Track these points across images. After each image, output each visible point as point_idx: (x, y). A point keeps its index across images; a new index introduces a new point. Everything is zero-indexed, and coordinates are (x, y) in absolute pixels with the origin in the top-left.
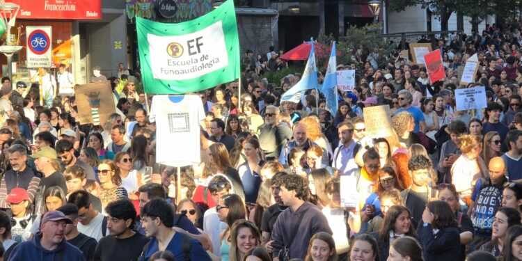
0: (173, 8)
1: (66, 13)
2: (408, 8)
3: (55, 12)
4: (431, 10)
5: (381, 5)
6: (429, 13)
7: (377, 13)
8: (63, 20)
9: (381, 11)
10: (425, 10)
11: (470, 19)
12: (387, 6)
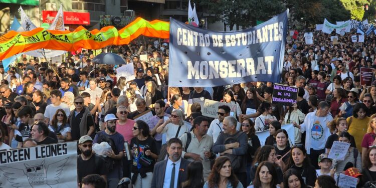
0: (119, 20)
1: (75, 22)
2: (216, 22)
3: (70, 21)
4: (226, 23)
5: (205, 21)
6: (225, 25)
7: (204, 23)
8: (74, 25)
9: (206, 23)
10: (223, 23)
11: (242, 27)
12: (208, 21)
